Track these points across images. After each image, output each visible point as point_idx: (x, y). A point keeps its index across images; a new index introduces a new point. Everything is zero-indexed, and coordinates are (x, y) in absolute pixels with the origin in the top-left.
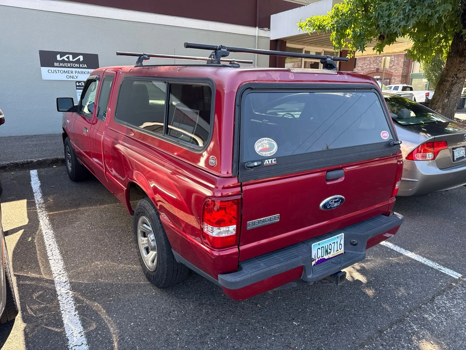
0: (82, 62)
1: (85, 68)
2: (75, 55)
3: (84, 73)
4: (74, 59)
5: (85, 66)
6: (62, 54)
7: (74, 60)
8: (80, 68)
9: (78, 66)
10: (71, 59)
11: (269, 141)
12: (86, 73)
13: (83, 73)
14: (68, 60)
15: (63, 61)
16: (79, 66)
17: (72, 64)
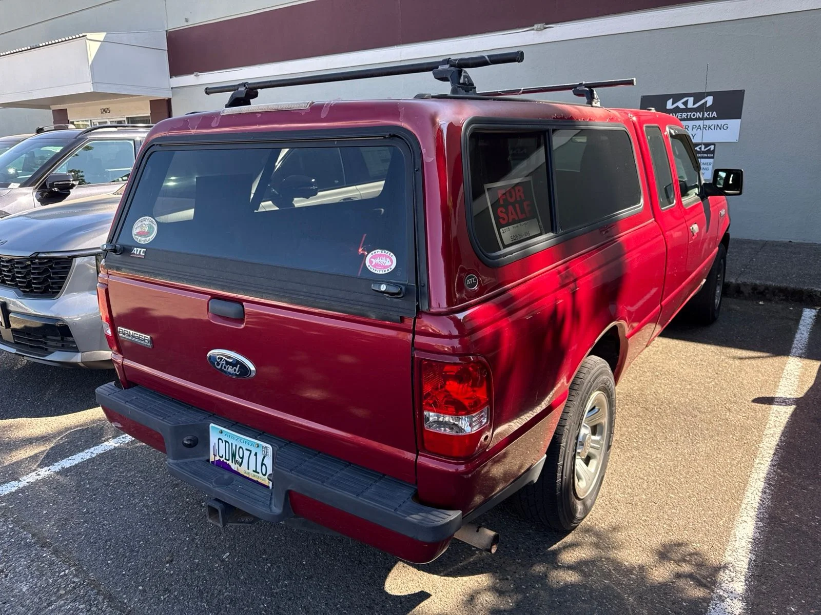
0: (711, 109)
1: (714, 118)
2: (698, 97)
3: (709, 127)
4: (696, 103)
5: (715, 114)
6: (676, 98)
7: (696, 106)
8: (703, 119)
9: (701, 117)
10: (690, 105)
11: (150, 223)
12: (712, 127)
13: (707, 128)
14: (685, 107)
15: (677, 110)
16: (703, 115)
17: (689, 114)
